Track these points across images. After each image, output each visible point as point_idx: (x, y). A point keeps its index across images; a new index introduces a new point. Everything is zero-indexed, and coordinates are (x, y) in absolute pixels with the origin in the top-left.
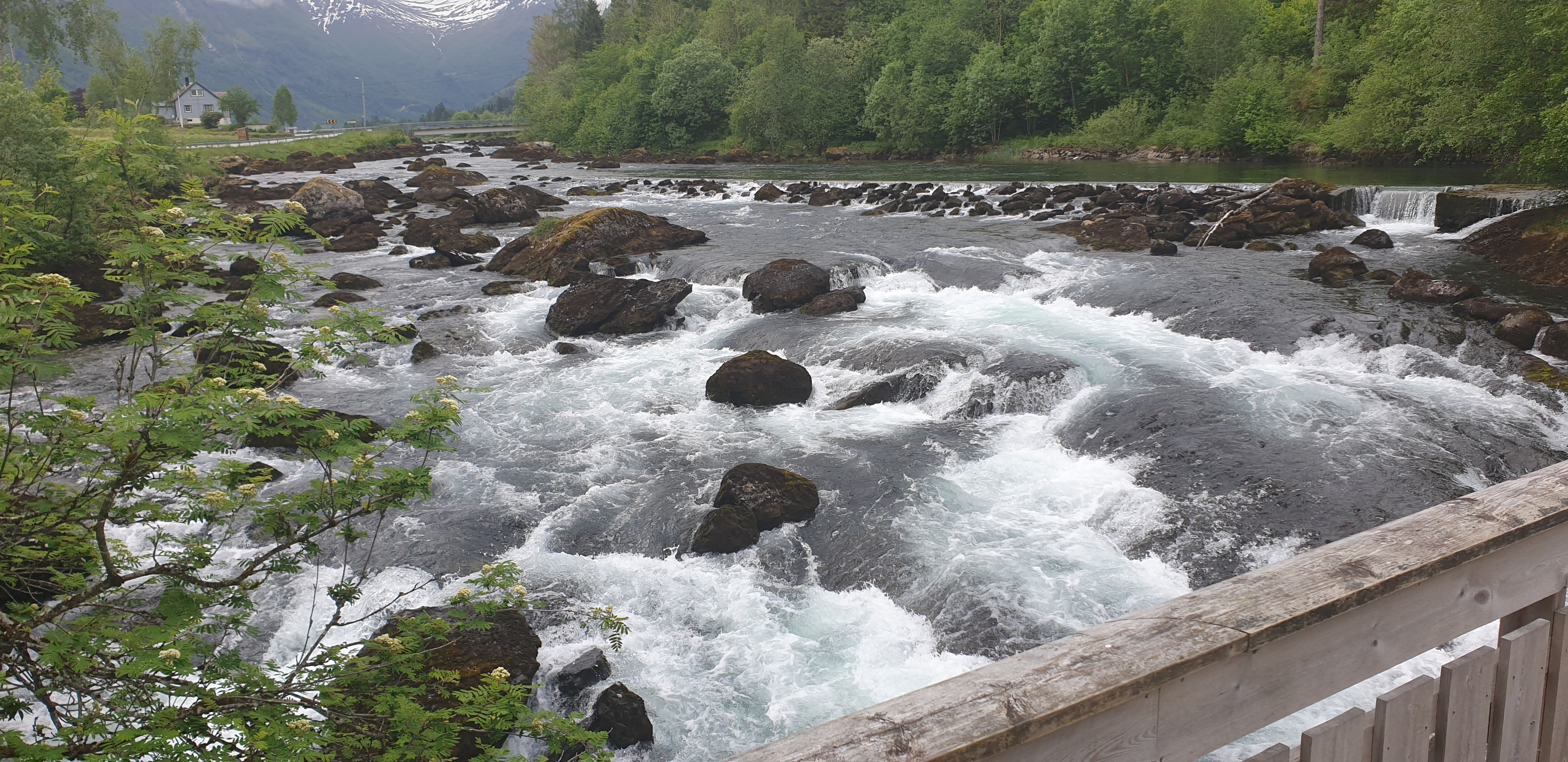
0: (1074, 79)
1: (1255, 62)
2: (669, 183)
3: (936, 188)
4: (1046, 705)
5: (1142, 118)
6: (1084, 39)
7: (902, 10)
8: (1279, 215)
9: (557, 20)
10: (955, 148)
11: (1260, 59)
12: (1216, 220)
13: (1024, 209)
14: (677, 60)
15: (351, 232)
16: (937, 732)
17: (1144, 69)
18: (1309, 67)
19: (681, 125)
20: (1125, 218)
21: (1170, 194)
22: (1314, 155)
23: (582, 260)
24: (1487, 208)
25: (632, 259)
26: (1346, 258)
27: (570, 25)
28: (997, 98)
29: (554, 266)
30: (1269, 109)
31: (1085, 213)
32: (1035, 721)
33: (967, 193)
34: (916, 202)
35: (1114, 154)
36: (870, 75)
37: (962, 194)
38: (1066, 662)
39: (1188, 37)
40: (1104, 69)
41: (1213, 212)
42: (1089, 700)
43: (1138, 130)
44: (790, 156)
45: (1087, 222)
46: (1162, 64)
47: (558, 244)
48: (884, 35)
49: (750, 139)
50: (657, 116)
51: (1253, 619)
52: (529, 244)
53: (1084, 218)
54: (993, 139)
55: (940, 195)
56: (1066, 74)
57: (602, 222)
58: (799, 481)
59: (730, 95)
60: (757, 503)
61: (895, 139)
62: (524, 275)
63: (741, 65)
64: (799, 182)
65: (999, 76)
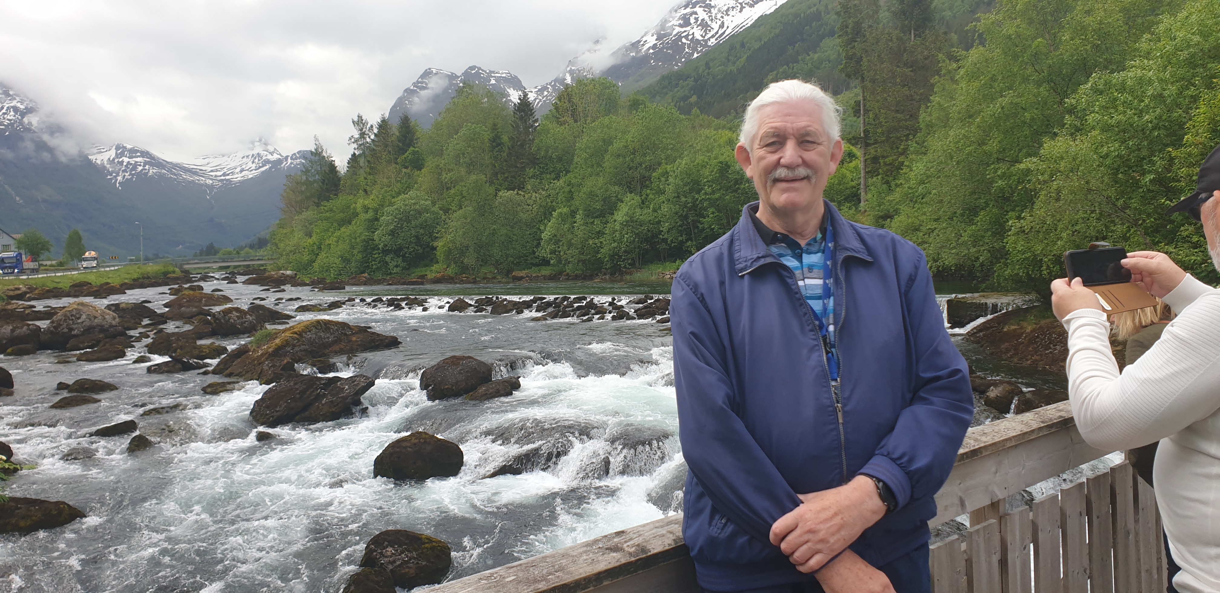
0: (693, 221)
3: (588, 300)
6: (699, 192)
7: (568, 172)
9: (304, 178)
10: (608, 271)
13: (652, 315)
14: (395, 207)
15: (104, 345)
19: (398, 256)
23: (288, 362)
24: (982, 310)
25: (332, 361)
27: (315, 181)
28: (637, 235)
29: (265, 368)
33: (611, 304)
34: (573, 311)
36: (545, 218)
37: (607, 304)
40: (713, 213)
44: (484, 278)
47: (270, 350)
48: (555, 190)
49: (453, 266)
50: (379, 249)
52: (247, 352)
54: (637, 264)
55: (591, 305)
56: (686, 217)
57: (310, 331)
58: (434, 544)
59: (437, 233)
60: (395, 565)
61: (565, 265)
62: (241, 376)
63: (446, 211)
64: (484, 297)
65: (638, 218)
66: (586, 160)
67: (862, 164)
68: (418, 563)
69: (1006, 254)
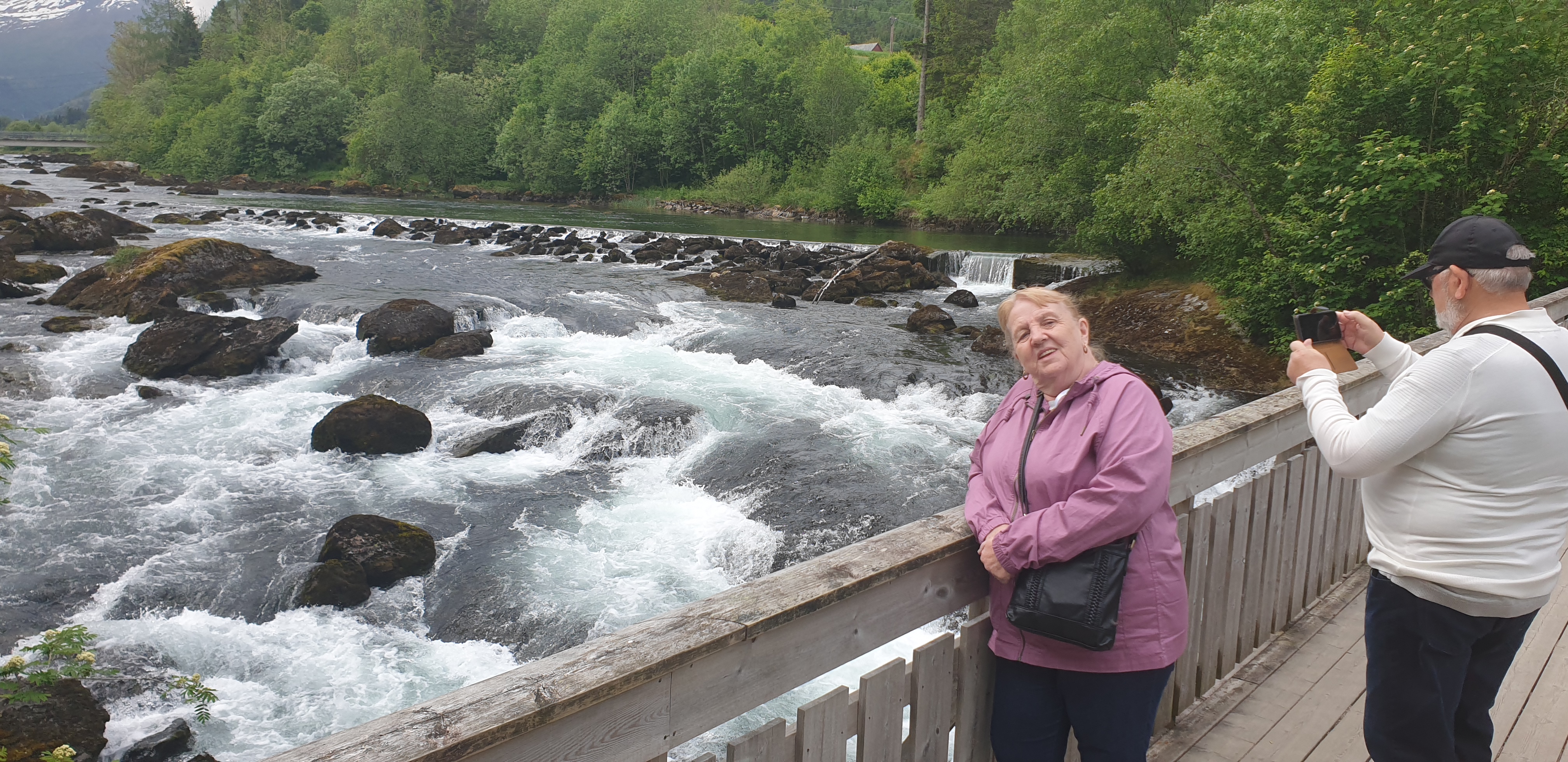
0: (704, 135)
1: (867, 132)
2: (275, 214)
3: (569, 233)
4: (569, 690)
5: (767, 177)
6: (714, 97)
7: (534, 53)
8: (884, 274)
9: (144, 29)
10: (589, 194)
11: (871, 130)
12: (830, 278)
13: (656, 259)
14: (288, 83)
16: (473, 717)
17: (768, 131)
18: (912, 140)
19: (292, 153)
20: (749, 272)
21: (790, 251)
22: (917, 220)
23: (168, 295)
24: (1054, 274)
25: (230, 295)
26: (938, 315)
27: (161, 35)
28: (630, 148)
29: (135, 300)
30: (878, 176)
31: (713, 266)
32: (559, 704)
33: (601, 240)
34: (549, 246)
35: (742, 210)
36: (501, 114)
37: (596, 240)
38: (593, 656)
39: (808, 104)
40: (732, 128)
41: (826, 269)
42: (607, 685)
43: (764, 188)
44: (415, 191)
45: (715, 275)
46: (785, 128)
47: (140, 276)
48: (516, 76)
49: (370, 171)
50: (263, 140)
51: (751, 614)
52: (104, 275)
53: (714, 270)
54: (628, 189)
55: (573, 240)
56: (696, 130)
57: (195, 254)
58: (414, 532)
59: (348, 124)
60: (367, 556)
61: (528, 181)
62: (97, 309)
63: (361, 94)
64: (422, 219)
65: (632, 126)
66: (561, 39)
67: (922, 80)
68: (395, 555)
69: (1093, 211)
